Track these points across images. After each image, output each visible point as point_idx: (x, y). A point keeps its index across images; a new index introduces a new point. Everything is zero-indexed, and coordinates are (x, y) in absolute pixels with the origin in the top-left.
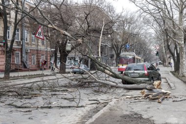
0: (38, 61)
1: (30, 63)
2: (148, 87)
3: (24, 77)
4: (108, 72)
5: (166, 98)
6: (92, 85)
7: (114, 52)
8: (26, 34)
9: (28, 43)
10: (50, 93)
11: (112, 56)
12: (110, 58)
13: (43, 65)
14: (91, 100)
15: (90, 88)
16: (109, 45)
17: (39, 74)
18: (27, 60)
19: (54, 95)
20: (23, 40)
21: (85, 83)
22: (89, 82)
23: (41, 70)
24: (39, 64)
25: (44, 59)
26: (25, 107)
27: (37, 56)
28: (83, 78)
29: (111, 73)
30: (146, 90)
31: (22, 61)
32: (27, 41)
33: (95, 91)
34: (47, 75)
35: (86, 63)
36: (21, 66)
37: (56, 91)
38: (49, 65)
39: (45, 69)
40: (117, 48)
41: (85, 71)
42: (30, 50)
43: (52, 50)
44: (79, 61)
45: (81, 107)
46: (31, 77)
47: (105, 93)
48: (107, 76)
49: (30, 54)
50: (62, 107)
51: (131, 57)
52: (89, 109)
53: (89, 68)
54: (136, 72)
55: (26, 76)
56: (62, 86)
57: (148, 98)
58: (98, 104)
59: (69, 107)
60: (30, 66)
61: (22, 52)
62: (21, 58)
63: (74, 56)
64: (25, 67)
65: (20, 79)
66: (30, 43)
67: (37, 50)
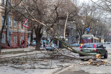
0: (19, 41)
1: (12, 42)
2: (93, 57)
3: (10, 53)
4: (70, 49)
5: (103, 64)
6: (60, 58)
7: (78, 34)
8: (9, 20)
9: (11, 27)
10: (32, 62)
11: (77, 37)
12: (75, 39)
13: (22, 44)
14: (58, 66)
15: (58, 60)
16: (75, 28)
17: (21, 51)
18: (10, 40)
19: (35, 63)
20: (8, 25)
21: (55, 56)
22: (57, 56)
23: (21, 48)
24: (19, 43)
25: (23, 39)
26: (21, 68)
27: (18, 37)
28: (53, 53)
29: (72, 50)
30: (91, 60)
31: (6, 41)
32: (10, 25)
33: (61, 61)
34: (26, 52)
35: (56, 43)
36: (6, 45)
37: (36, 61)
38: (26, 44)
39: (24, 47)
40: (81, 30)
41: (55, 48)
42: (13, 32)
43: (29, 32)
44: (50, 41)
45: (52, 68)
46: (15, 53)
47: (68, 62)
48: (69, 51)
49: (13, 36)
50: (42, 68)
51: (89, 38)
52: (57, 70)
53: (58, 47)
54: (88, 49)
55: (11, 52)
56: (39, 58)
57: (92, 64)
58: (62, 67)
59: (46, 68)
60: (13, 44)
61: (6, 34)
62: (6, 39)
63: (46, 37)
64: (9, 45)
65: (7, 54)
66: (12, 27)
67: (18, 32)
